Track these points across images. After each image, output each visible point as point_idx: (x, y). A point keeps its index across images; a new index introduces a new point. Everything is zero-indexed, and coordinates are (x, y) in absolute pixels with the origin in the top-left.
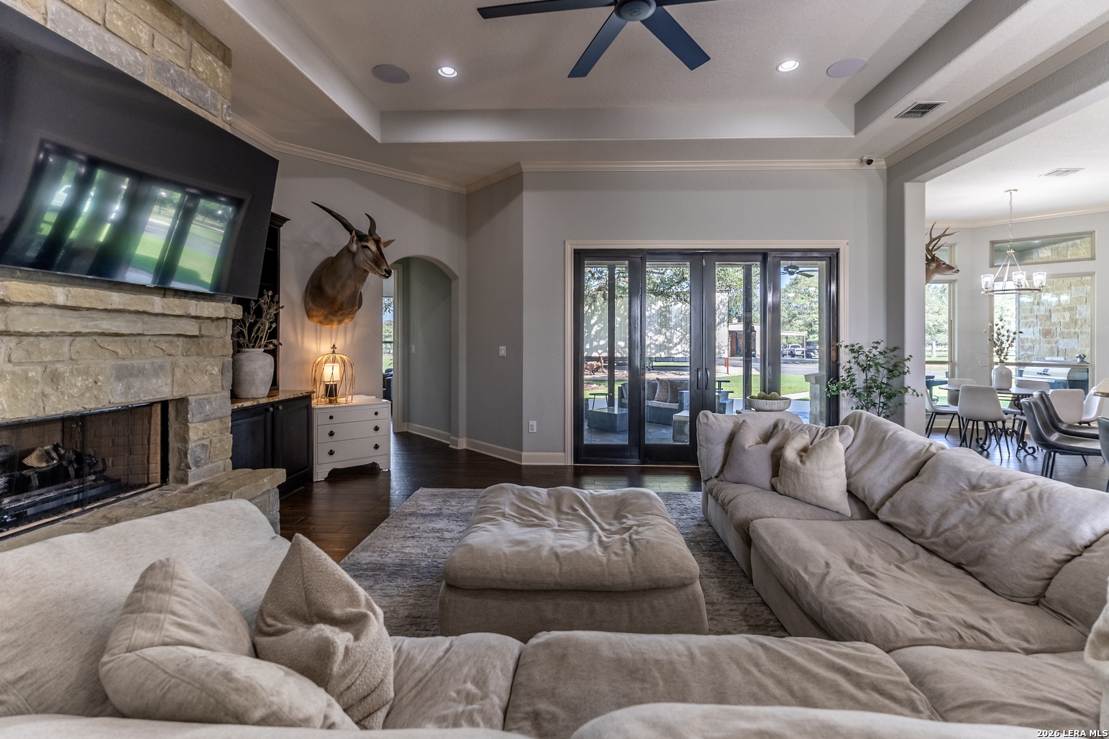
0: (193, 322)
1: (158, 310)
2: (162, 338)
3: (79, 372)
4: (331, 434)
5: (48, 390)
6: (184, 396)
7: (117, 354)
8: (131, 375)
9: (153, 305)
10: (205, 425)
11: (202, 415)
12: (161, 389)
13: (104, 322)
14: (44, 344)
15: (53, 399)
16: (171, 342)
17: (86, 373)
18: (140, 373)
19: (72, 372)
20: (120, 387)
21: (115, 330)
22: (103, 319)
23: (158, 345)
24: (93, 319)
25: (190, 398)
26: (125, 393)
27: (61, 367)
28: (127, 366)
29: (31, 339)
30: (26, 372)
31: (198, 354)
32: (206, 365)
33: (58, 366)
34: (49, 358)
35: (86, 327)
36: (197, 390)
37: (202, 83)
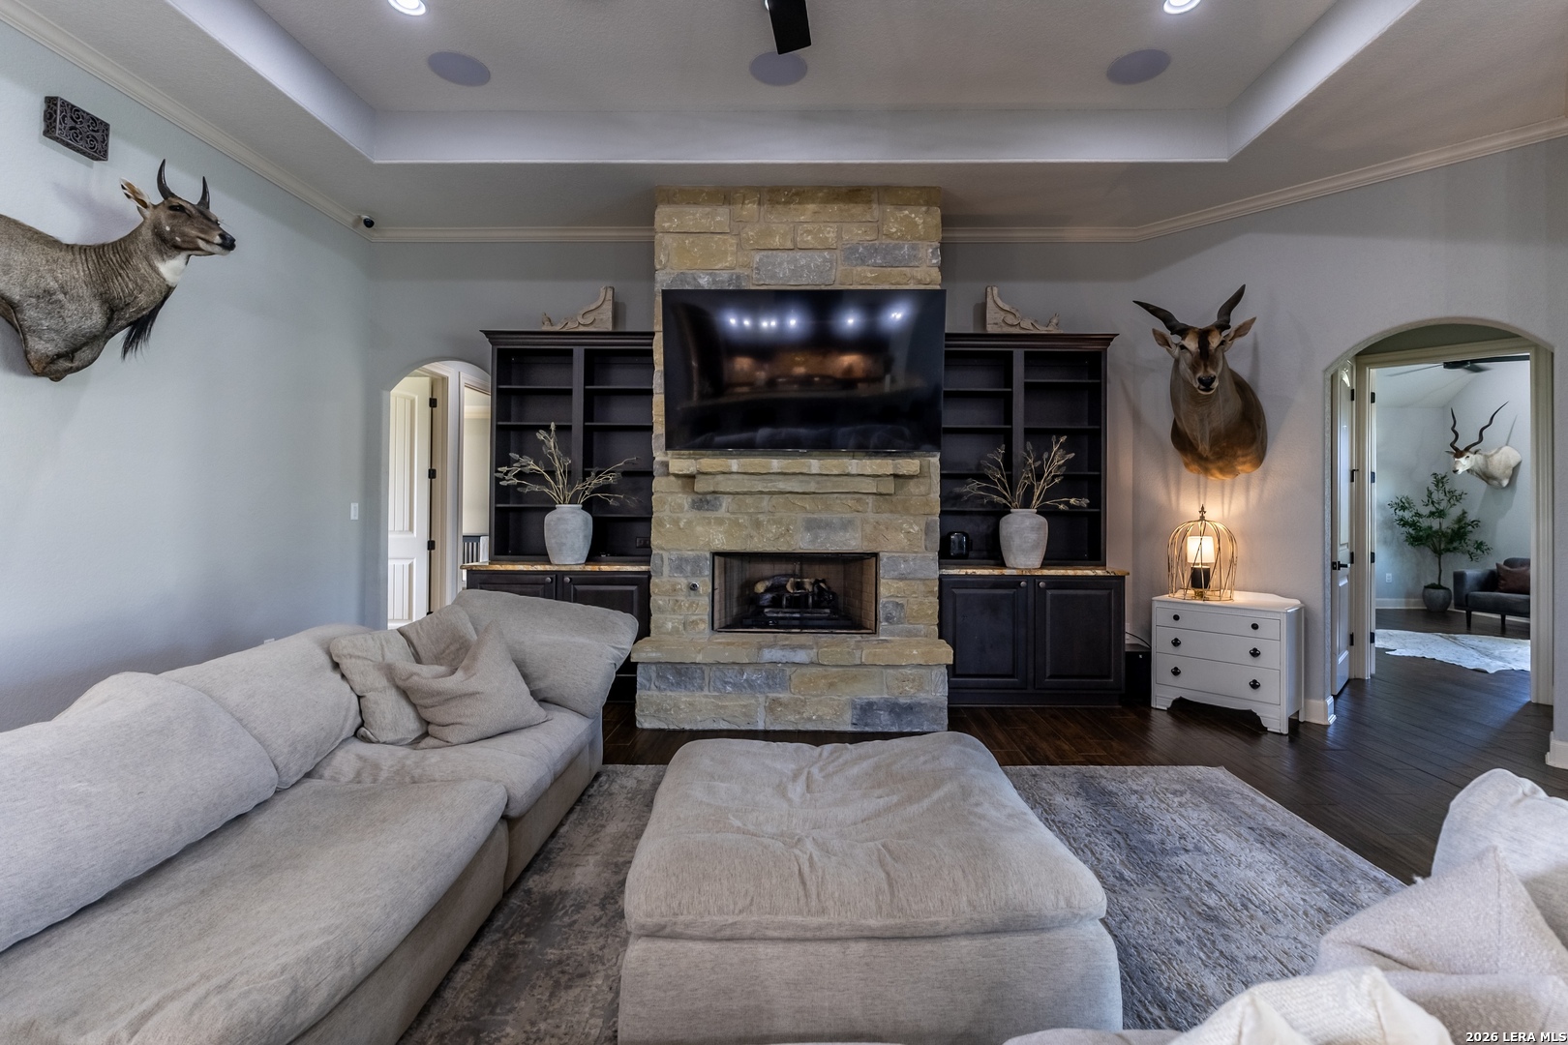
0: (869, 480)
1: (815, 471)
2: (849, 496)
3: (775, 522)
4: (1176, 643)
5: (754, 533)
6: (875, 551)
7: (805, 508)
8: (819, 528)
9: (810, 467)
10: (901, 584)
11: (896, 573)
12: (850, 542)
13: (781, 483)
14: (749, 500)
15: (756, 539)
16: (858, 500)
17: (778, 522)
18: (828, 525)
19: (768, 521)
20: (808, 536)
21: (789, 489)
22: (780, 481)
23: (844, 502)
24: (771, 481)
25: (881, 554)
26: (813, 541)
27: (761, 517)
28: (816, 519)
29: (741, 496)
30: (737, 519)
31: (892, 512)
32: (902, 524)
33: (759, 516)
34: (752, 510)
35: (766, 487)
36: (890, 548)
37: (897, 242)
